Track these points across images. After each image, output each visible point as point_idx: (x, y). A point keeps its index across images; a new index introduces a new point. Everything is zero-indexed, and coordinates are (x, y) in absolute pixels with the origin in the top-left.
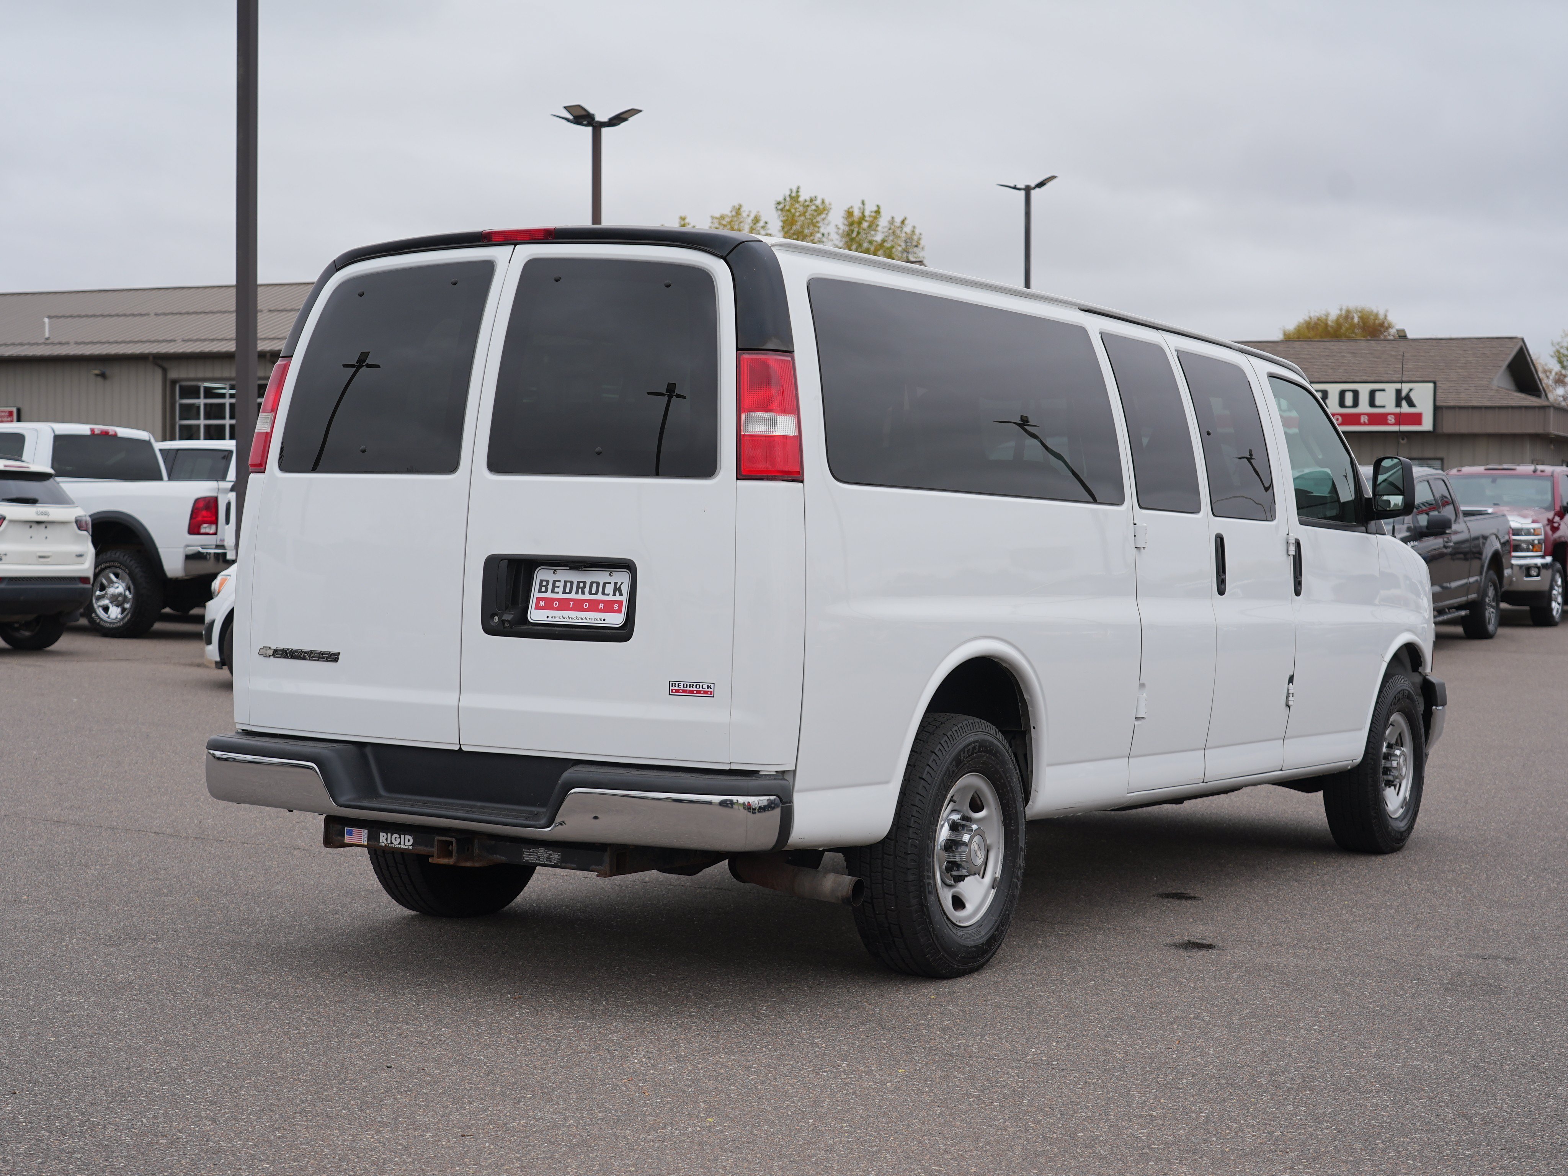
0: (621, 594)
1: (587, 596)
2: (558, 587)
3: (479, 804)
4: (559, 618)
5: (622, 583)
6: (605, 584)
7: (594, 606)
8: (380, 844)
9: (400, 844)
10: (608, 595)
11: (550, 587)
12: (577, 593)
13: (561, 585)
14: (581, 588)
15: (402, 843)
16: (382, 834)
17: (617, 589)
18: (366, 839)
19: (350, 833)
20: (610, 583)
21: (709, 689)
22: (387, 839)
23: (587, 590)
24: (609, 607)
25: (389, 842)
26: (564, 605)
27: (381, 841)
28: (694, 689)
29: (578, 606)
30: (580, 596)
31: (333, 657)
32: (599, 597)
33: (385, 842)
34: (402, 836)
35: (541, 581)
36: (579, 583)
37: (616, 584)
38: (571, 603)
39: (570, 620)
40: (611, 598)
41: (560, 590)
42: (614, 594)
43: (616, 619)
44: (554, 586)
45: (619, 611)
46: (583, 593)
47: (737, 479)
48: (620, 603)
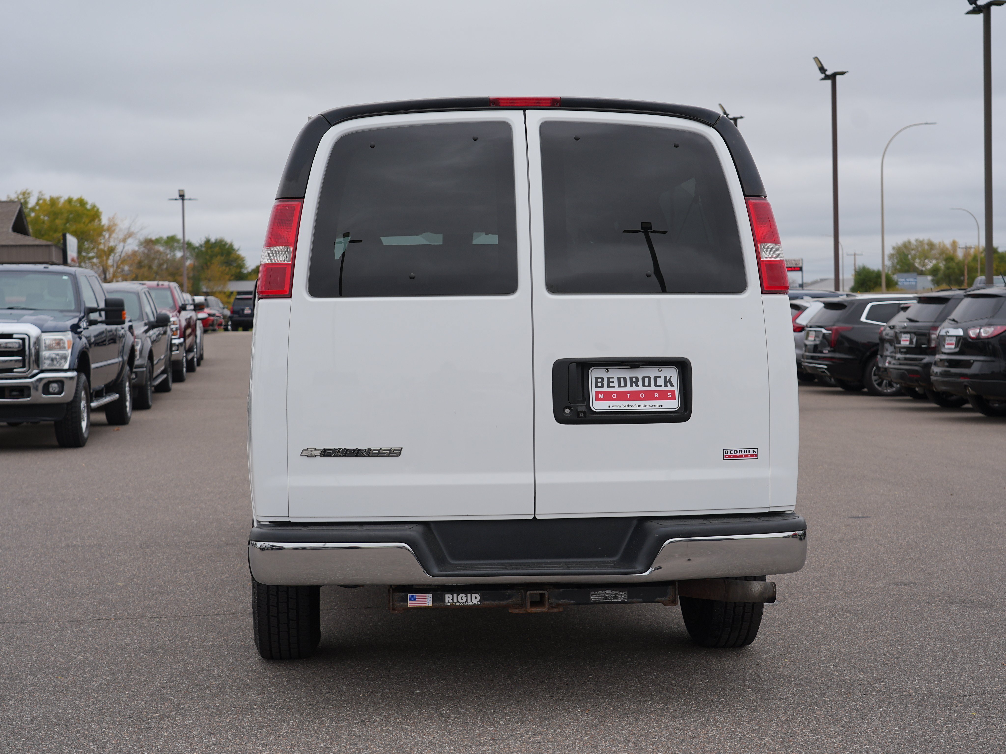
0: (672, 385)
1: (641, 388)
2: (613, 382)
3: (549, 561)
4: (620, 406)
5: (671, 377)
6: (655, 378)
7: (649, 396)
8: (446, 604)
9: (466, 601)
10: (661, 386)
11: (605, 382)
12: (631, 386)
13: (616, 380)
14: (634, 381)
15: (469, 600)
16: (447, 596)
17: (667, 381)
18: (431, 602)
19: (414, 598)
20: (660, 377)
21: (754, 453)
22: (453, 600)
23: (640, 383)
24: (663, 396)
25: (455, 601)
26: (622, 396)
27: (447, 601)
28: (743, 454)
29: (635, 396)
30: (634, 388)
31: (396, 452)
32: (653, 388)
33: (451, 601)
34: (469, 595)
35: (596, 379)
36: (631, 378)
37: (665, 377)
38: (628, 394)
39: (631, 408)
40: (663, 388)
41: (616, 384)
42: (666, 385)
43: (673, 405)
44: (609, 382)
45: (673, 398)
46: (637, 386)
47: (762, 293)
48: (673, 392)
